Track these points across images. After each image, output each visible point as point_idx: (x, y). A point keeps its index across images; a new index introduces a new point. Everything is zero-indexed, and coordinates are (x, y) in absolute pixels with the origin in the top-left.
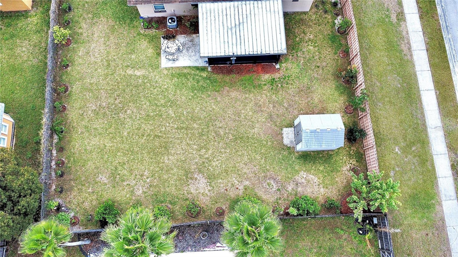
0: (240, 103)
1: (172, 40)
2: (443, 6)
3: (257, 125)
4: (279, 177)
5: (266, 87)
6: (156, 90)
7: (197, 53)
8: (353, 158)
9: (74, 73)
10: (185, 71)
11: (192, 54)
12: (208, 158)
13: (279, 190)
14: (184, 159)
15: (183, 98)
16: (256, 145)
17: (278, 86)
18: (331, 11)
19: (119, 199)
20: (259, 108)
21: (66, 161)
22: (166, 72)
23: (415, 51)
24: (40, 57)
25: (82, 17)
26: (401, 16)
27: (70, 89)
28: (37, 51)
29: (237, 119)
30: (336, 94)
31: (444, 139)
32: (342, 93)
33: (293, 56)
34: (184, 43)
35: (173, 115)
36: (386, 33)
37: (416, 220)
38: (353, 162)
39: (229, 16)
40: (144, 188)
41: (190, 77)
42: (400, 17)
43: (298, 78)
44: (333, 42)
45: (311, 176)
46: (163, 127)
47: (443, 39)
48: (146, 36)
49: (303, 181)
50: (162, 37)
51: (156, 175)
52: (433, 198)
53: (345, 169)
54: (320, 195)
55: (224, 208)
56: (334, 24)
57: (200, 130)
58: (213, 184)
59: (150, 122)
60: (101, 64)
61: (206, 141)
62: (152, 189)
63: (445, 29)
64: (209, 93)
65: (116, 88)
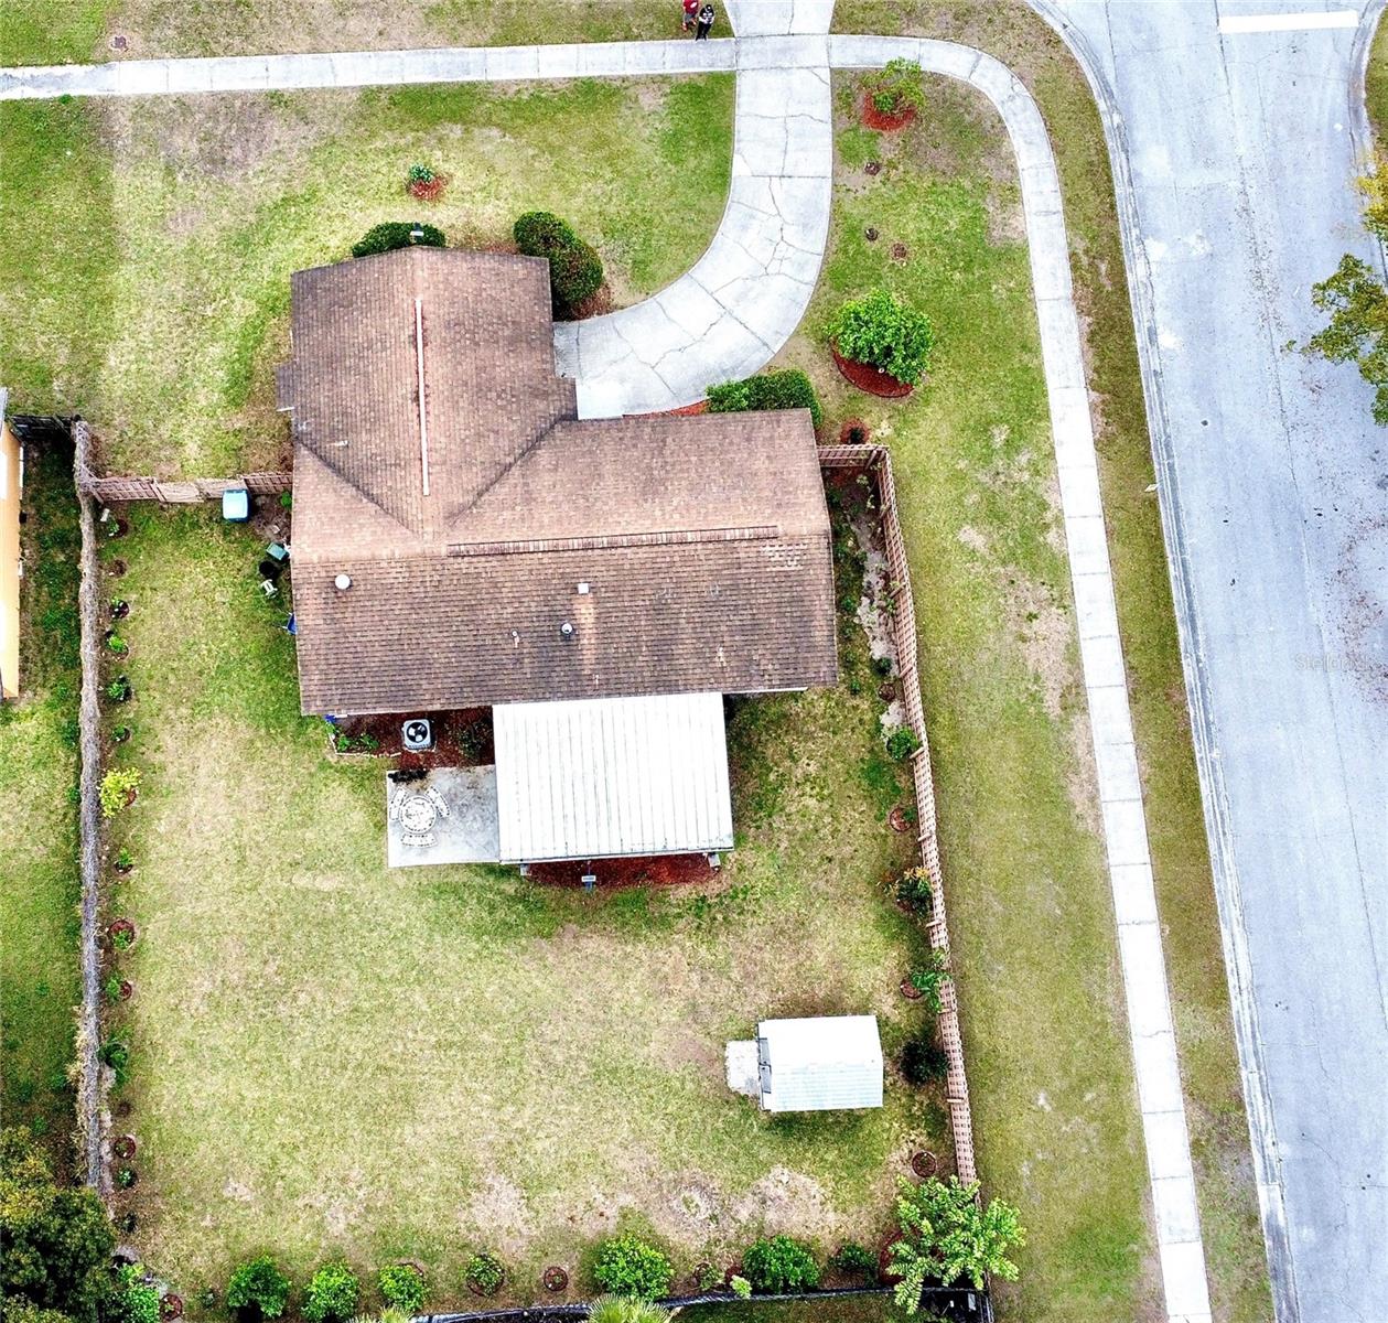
0: (610, 970)
1: (417, 784)
2: (1202, 658)
3: (657, 1034)
4: (716, 1183)
5: (681, 923)
6: (375, 934)
7: (488, 822)
8: (918, 1126)
9: (148, 888)
10: (457, 878)
11: (476, 826)
12: (522, 1131)
13: (713, 1217)
14: (456, 1134)
15: (452, 956)
16: (652, 1091)
17: (715, 919)
18: (870, 688)
19: (284, 1245)
20: (661, 987)
21: (139, 1142)
22: (401, 881)
23: (1109, 805)
24: (52, 841)
25: (161, 717)
26: (1074, 697)
27: (138, 933)
28: (41, 821)
29: (602, 1016)
30: (879, 939)
31: (1175, 1066)
32: (893, 937)
33: (758, 827)
34: (453, 791)
35: (425, 1008)
36: (1029, 747)
37: (1084, 1298)
38: (920, 1137)
40: (351, 1216)
41: (471, 894)
42: (1071, 700)
43: (772, 893)
44: (873, 783)
45: (803, 1178)
46: (399, 1042)
47: (1194, 763)
48: (343, 771)
49: (781, 1191)
50: (390, 776)
51: (383, 1178)
52: (1133, 1238)
53: (895, 1157)
54: (827, 1230)
55: (566, 1268)
56: (879, 727)
57: (500, 1050)
58: (536, 1203)
59: (363, 1029)
60: (220, 858)
61: (517, 1082)
62: (371, 1218)
63: (1203, 733)
64: (524, 942)
65: (266, 928)
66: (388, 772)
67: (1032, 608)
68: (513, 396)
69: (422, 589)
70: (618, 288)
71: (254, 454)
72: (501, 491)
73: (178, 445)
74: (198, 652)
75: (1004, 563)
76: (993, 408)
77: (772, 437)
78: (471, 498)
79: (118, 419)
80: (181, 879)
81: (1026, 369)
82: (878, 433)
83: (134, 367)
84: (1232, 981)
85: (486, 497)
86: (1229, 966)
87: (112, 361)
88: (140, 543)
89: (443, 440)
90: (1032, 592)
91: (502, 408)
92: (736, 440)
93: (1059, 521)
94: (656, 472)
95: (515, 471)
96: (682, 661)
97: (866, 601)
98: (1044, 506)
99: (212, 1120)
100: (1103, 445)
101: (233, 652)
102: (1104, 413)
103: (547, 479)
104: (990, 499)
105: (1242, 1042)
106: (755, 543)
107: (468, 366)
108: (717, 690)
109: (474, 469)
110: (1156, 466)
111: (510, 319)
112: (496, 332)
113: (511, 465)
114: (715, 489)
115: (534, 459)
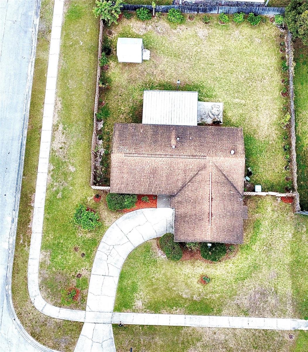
0: (174, 76)
1: (215, 120)
2: (21, 136)
3: (165, 63)
4: (155, 33)
5: (156, 85)
6: (227, 89)
7: (199, 110)
8: (110, 40)
9: (278, 103)
10: (207, 99)
11: (202, 110)
12: (197, 46)
13: (157, 27)
14: (210, 47)
15: (209, 82)
16: (167, 51)
17: (149, 85)
18: (104, 133)
19: (248, 29)
20: (162, 72)
21: (280, 51)
22: (220, 99)
23: (52, 103)
24: (301, 115)
25: (276, 142)
26: (55, 128)
27: (281, 93)
28: (304, 120)
29: (177, 67)
30: (112, 78)
31: (51, 47)
32: (108, 78)
33: (136, 104)
34: (207, 118)
35: (216, 72)
36: (69, 117)
37: (81, 6)
38: (110, 38)
39: (178, 117)
40: (234, 34)
43: (135, 89)
44: (107, 112)
45: (136, 32)
46: (222, 66)
47: (30, 111)
48: (233, 125)
49: (141, 30)
51: (227, 40)
52: (68, 16)
53: (116, 35)
54: (133, 22)
55: (189, 20)
56: (103, 124)
57: (200, 62)
58: (194, 32)
59: (230, 69)
60: (262, 108)
61: (197, 56)
62: (230, 33)
63: (26, 118)
64: (193, 84)
65: (251, 92)
66: (222, 123)
67: (61, 150)
68: (187, 201)
69: (213, 150)
70: (154, 244)
71: (253, 206)
72: (192, 174)
73: (273, 210)
74: (267, 156)
75: (65, 162)
76: (60, 203)
77: (121, 184)
78: (200, 172)
79: (288, 219)
80: (271, 104)
81: (49, 213)
82: (91, 198)
83: (285, 233)
84: (33, 64)
85: (196, 173)
86: (33, 67)
87: (290, 235)
88: (282, 185)
89: (206, 187)
90: (60, 154)
91: (190, 198)
92: (131, 184)
93: (49, 172)
94: (152, 176)
95: (188, 180)
96: (151, 130)
97: (102, 154)
98: (52, 176)
99: (264, 54)
100: (33, 191)
101: (259, 156)
102: (31, 199)
103: (180, 177)
104: (65, 179)
105: (34, 51)
106: (130, 153)
107: (198, 208)
108: (143, 124)
109: (198, 180)
110: (21, 185)
111: (186, 223)
112: (190, 219)
113: (189, 182)
114: (138, 169)
115: (183, 184)
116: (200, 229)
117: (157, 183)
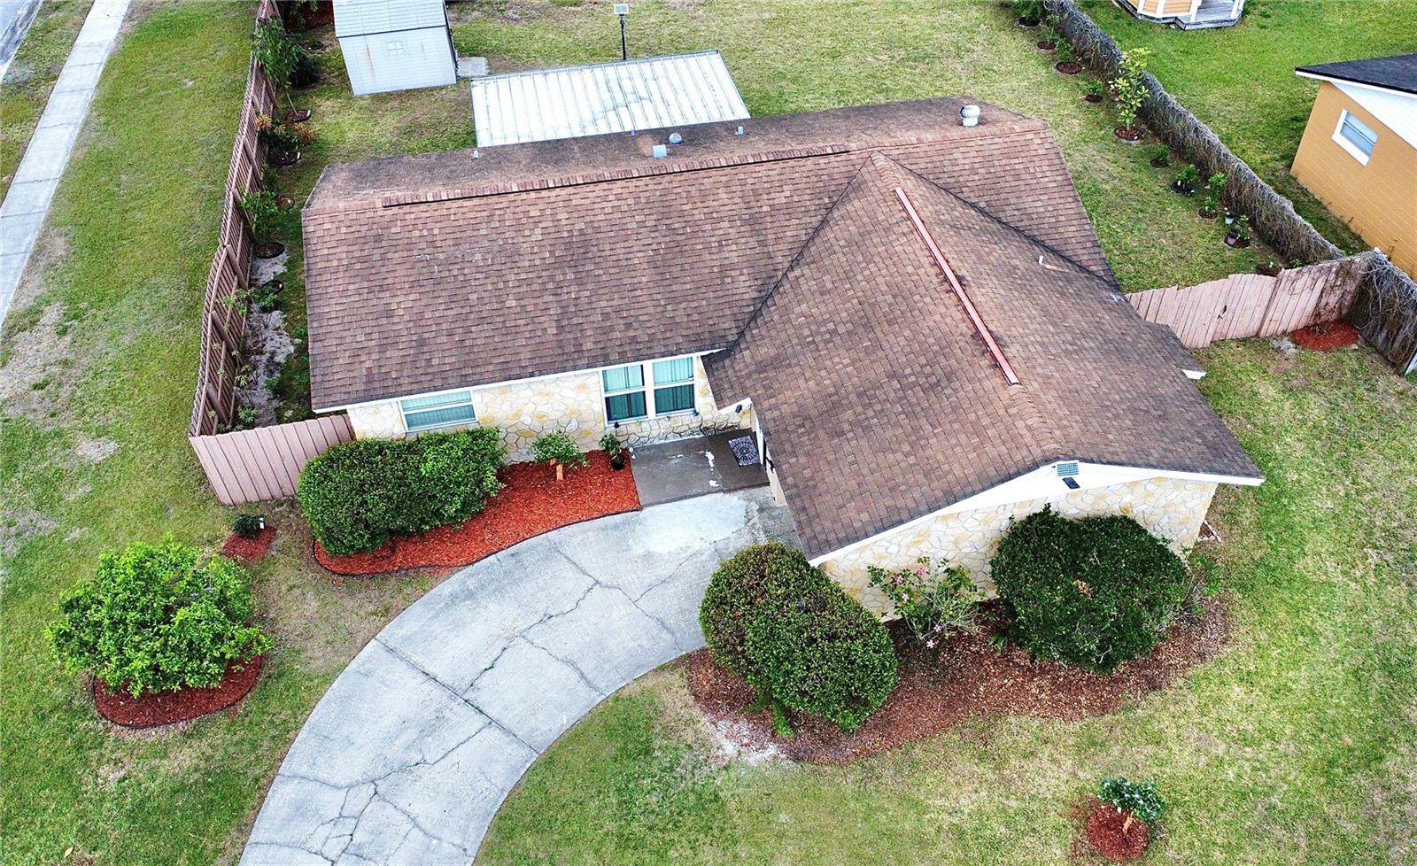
25: (1128, 180)
56: (288, 264)
68: (813, 342)
72: (794, 230)
73: (1288, 391)
75: (57, 432)
78: (836, 214)
85: (816, 221)
91: (825, 322)
92: (443, 339)
94: (570, 276)
95: (782, 261)
97: (281, 359)
103: (732, 256)
104: (47, 501)
107: (895, 343)
109: (842, 243)
111: (851, 434)
112: (866, 406)
113: (791, 268)
114: (478, 257)
115: (759, 282)
116: (956, 426)
117: (604, 304)
